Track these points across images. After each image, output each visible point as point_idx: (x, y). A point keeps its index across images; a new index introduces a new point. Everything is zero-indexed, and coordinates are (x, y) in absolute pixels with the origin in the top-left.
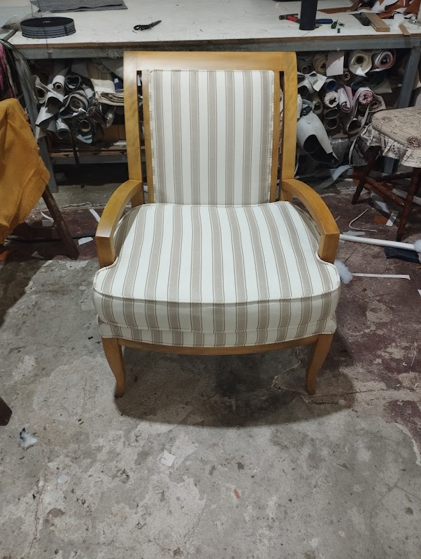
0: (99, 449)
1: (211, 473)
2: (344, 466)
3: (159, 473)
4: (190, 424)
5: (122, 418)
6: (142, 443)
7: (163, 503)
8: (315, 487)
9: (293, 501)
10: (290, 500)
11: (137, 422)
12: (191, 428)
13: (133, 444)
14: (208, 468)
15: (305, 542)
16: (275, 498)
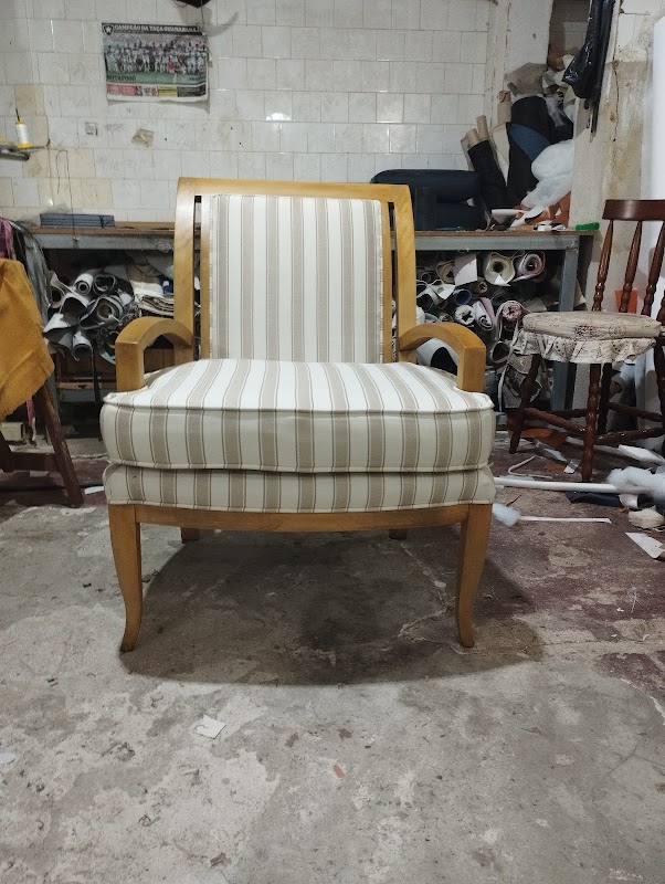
0: (82, 717)
1: (290, 744)
2: (535, 730)
3: (191, 746)
4: (254, 683)
5: (129, 678)
6: (162, 708)
7: (196, 788)
8: (485, 758)
9: (444, 779)
10: (440, 778)
11: (158, 681)
12: (255, 688)
13: (147, 710)
14: (285, 737)
15: (473, 836)
16: (410, 775)
